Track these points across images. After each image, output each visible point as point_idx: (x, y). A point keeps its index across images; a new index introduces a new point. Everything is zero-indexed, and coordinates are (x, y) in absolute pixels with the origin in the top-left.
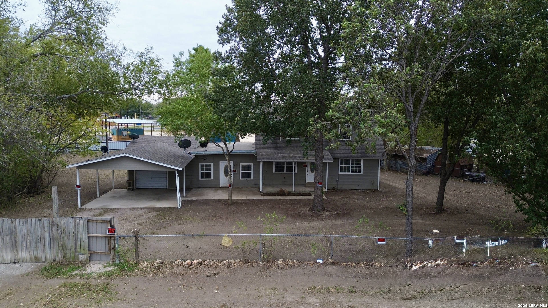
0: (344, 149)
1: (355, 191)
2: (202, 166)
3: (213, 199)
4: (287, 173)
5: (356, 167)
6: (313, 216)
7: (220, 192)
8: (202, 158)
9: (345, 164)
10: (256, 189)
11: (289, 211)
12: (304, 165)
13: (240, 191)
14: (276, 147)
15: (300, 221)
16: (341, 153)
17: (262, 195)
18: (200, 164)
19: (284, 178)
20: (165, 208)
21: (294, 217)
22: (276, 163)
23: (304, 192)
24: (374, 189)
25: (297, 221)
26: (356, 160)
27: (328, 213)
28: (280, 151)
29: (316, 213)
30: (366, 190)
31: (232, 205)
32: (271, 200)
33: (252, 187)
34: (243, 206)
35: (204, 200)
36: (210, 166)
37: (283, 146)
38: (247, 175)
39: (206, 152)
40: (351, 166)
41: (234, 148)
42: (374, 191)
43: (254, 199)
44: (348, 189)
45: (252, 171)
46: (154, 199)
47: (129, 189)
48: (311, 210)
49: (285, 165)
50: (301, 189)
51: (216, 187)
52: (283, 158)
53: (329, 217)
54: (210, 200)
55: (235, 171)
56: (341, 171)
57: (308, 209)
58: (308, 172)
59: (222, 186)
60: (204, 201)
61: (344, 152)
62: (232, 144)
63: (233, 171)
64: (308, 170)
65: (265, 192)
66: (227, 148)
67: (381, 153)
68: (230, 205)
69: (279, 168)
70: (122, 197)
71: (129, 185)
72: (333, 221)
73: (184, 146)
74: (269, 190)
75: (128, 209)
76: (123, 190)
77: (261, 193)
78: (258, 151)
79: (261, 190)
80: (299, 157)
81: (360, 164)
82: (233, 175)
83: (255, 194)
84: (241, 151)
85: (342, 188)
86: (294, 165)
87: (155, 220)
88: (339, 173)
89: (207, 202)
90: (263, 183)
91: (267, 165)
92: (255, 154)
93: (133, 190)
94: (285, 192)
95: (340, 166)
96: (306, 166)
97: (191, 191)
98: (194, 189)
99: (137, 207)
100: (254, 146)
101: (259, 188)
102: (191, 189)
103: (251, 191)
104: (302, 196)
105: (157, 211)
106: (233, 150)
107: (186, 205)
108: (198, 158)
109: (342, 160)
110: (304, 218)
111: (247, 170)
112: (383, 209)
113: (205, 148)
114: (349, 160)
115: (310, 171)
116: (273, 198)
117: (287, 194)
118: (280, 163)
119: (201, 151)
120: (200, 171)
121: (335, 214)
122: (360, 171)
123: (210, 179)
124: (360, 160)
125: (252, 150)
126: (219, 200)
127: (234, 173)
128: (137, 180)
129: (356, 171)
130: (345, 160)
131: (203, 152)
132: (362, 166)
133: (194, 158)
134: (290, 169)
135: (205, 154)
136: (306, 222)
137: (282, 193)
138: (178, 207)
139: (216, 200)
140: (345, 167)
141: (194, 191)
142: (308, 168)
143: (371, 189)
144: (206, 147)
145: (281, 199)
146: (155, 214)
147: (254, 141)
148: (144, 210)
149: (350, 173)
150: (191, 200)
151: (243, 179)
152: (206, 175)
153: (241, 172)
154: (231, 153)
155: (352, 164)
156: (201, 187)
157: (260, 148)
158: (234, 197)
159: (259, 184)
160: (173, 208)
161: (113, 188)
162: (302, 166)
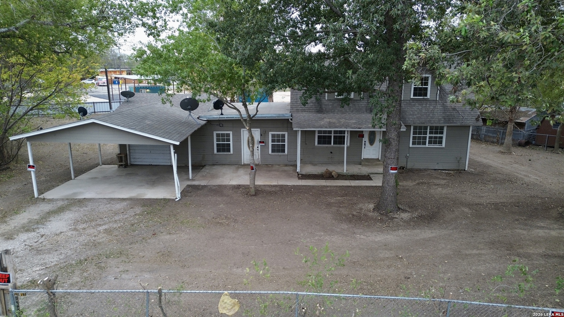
0: (419, 111)
1: (433, 171)
2: (218, 135)
3: (230, 184)
4: (335, 146)
5: (436, 138)
6: (381, 221)
7: (241, 172)
8: (217, 125)
9: (420, 133)
10: (291, 167)
11: (341, 209)
12: (361, 135)
13: (270, 171)
14: (320, 109)
15: (361, 231)
16: (415, 117)
17: (299, 178)
18: (215, 133)
19: (331, 153)
20: (157, 199)
21: (350, 222)
22: (320, 132)
23: (360, 174)
24: (461, 168)
25: (356, 231)
26: (437, 128)
27: (405, 216)
28: (325, 115)
29: (386, 215)
30: (448, 170)
31: (255, 195)
32: (313, 187)
33: (286, 165)
34: (272, 198)
35: (216, 185)
36: (228, 135)
37: (331, 107)
38: (279, 149)
39: (221, 116)
40: (428, 135)
41: (257, 111)
42: (460, 172)
43: (288, 186)
44: (422, 168)
45: (286, 143)
46: (147, 184)
47: (121, 165)
48: (377, 208)
49: (333, 135)
50: (356, 170)
51: (238, 164)
52: (330, 124)
53: (408, 224)
54: (225, 186)
55: (263, 142)
56: (414, 143)
57: (371, 206)
58: (365, 144)
59: (246, 163)
60: (217, 187)
61: (420, 115)
62: (255, 104)
63: (260, 142)
64: (365, 142)
65: (304, 173)
66: (247, 110)
67: (473, 117)
68: (253, 195)
69: (324, 139)
70: (106, 179)
71: (121, 161)
72: (415, 231)
73: (189, 107)
74: (310, 169)
75: (105, 201)
76: (112, 167)
77: (298, 175)
78: (294, 115)
79: (298, 170)
80: (354, 123)
81: (442, 133)
82: (259, 148)
83: (289, 176)
84: (270, 115)
85: (414, 167)
86: (346, 135)
87: (135, 223)
88: (411, 145)
89: (219, 190)
90: (301, 160)
91: (307, 135)
92: (290, 120)
93: (125, 167)
94: (333, 174)
95: (412, 135)
96: (363, 136)
97: (203, 170)
98: (207, 167)
99: (118, 197)
100: (289, 107)
101: (296, 166)
102: (203, 166)
103: (285, 171)
104: (358, 181)
105: (144, 206)
106: (256, 114)
107: (189, 194)
108: (210, 123)
109: (415, 128)
110: (366, 224)
111: (278, 141)
112: (489, 205)
113: (220, 110)
114: (426, 128)
115: (368, 143)
116: (316, 185)
117: (335, 177)
118: (325, 132)
119: (215, 114)
120: (215, 143)
121: (416, 217)
122: (440, 142)
123: (229, 153)
124: (442, 128)
125: (287, 114)
126: (238, 187)
127: (261, 146)
128: (131, 154)
129: (435, 143)
130: (420, 128)
131: (218, 117)
132: (444, 136)
133: (205, 124)
134: (340, 140)
135: (220, 119)
136: (372, 232)
137: (329, 176)
138: (176, 199)
139: (234, 186)
140: (419, 138)
141: (205, 171)
142: (366, 139)
143: (456, 168)
144: (222, 109)
145: (328, 186)
146: (138, 210)
147: (290, 101)
148: (125, 203)
149: (427, 145)
150: (199, 186)
151: (273, 154)
152: (224, 148)
153: (270, 143)
154: (254, 118)
155: (430, 133)
156: (216, 164)
157: (298, 111)
158: (259, 182)
159: (296, 161)
160: (169, 200)
161: (101, 164)
162: (358, 135)
